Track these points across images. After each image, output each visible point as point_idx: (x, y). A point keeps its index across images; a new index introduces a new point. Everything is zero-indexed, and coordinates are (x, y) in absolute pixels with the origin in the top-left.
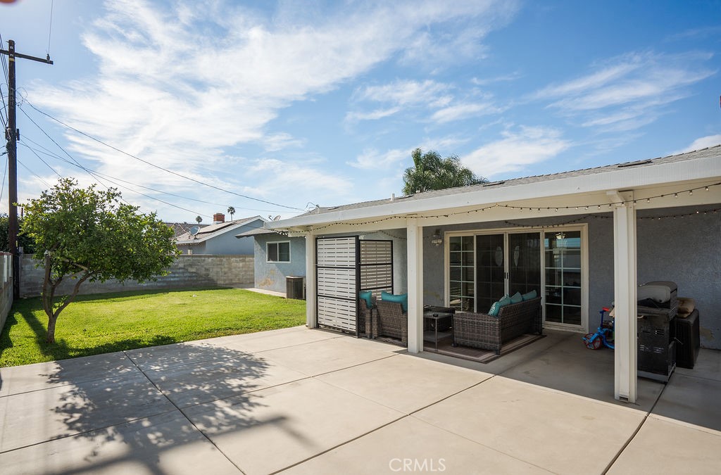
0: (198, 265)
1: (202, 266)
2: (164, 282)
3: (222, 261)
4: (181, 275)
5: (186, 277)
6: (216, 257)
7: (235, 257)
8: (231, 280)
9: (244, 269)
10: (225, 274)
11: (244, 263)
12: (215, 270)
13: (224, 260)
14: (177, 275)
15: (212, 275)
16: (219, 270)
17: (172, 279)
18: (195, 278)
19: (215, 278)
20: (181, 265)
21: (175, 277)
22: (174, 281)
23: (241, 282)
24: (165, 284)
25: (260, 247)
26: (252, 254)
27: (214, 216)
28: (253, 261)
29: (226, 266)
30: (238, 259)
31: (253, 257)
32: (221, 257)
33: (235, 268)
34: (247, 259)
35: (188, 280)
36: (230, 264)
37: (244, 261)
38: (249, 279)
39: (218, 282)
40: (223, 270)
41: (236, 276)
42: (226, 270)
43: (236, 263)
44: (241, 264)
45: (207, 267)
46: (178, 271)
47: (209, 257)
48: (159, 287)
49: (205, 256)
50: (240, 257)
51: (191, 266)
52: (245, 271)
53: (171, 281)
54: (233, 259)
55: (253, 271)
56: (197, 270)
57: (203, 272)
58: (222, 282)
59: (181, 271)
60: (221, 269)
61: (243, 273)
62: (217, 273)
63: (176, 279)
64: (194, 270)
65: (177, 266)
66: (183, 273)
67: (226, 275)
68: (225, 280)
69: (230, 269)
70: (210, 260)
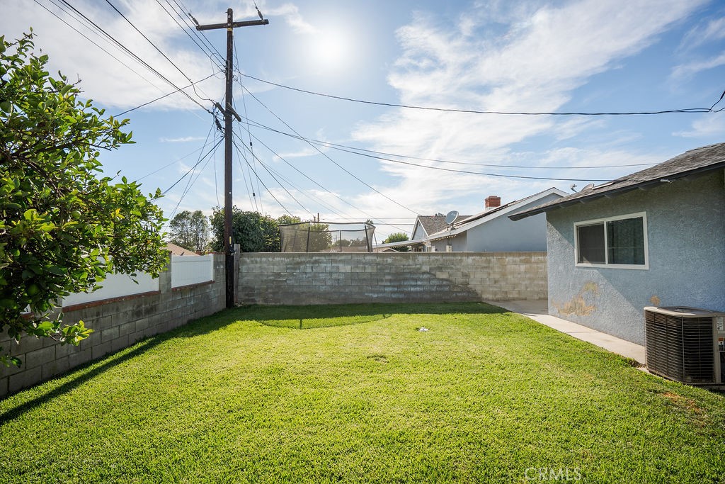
0: (452, 268)
1: (457, 269)
2: (401, 292)
3: (489, 262)
4: (426, 283)
5: (433, 286)
6: (480, 255)
7: (510, 254)
8: (506, 292)
9: (528, 276)
10: (496, 282)
11: (528, 266)
12: (479, 275)
13: (494, 259)
14: (419, 283)
15: (474, 284)
16: (485, 276)
17: (412, 289)
18: (447, 289)
19: (478, 289)
20: (426, 268)
21: (416, 286)
22: (416, 292)
23: (523, 296)
24: (402, 296)
25: (558, 235)
26: (543, 251)
27: (486, 200)
28: (545, 262)
29: (497, 270)
30: (517, 259)
31: (545, 254)
32: (489, 255)
33: (512, 273)
34: (534, 259)
35: (437, 291)
36: (503, 266)
37: (526, 262)
38: (538, 293)
39: (485, 296)
40: (492, 277)
41: (514, 286)
42: (497, 276)
43: (515, 267)
44: (523, 268)
45: (466, 271)
46: (421, 277)
47: (468, 255)
48: (393, 299)
49: (462, 255)
50: (520, 255)
51: (440, 269)
52: (530, 279)
53: (411, 292)
54: (509, 259)
55: (545, 279)
56: (450, 275)
57: (459, 279)
58: (490, 297)
59: (425, 276)
60: (489, 274)
61: (527, 282)
62: (482, 280)
63: (418, 289)
64: (445, 276)
65: (419, 269)
66: (429, 280)
67: (497, 285)
68: (495, 293)
69: (504, 275)
70: (470, 260)
